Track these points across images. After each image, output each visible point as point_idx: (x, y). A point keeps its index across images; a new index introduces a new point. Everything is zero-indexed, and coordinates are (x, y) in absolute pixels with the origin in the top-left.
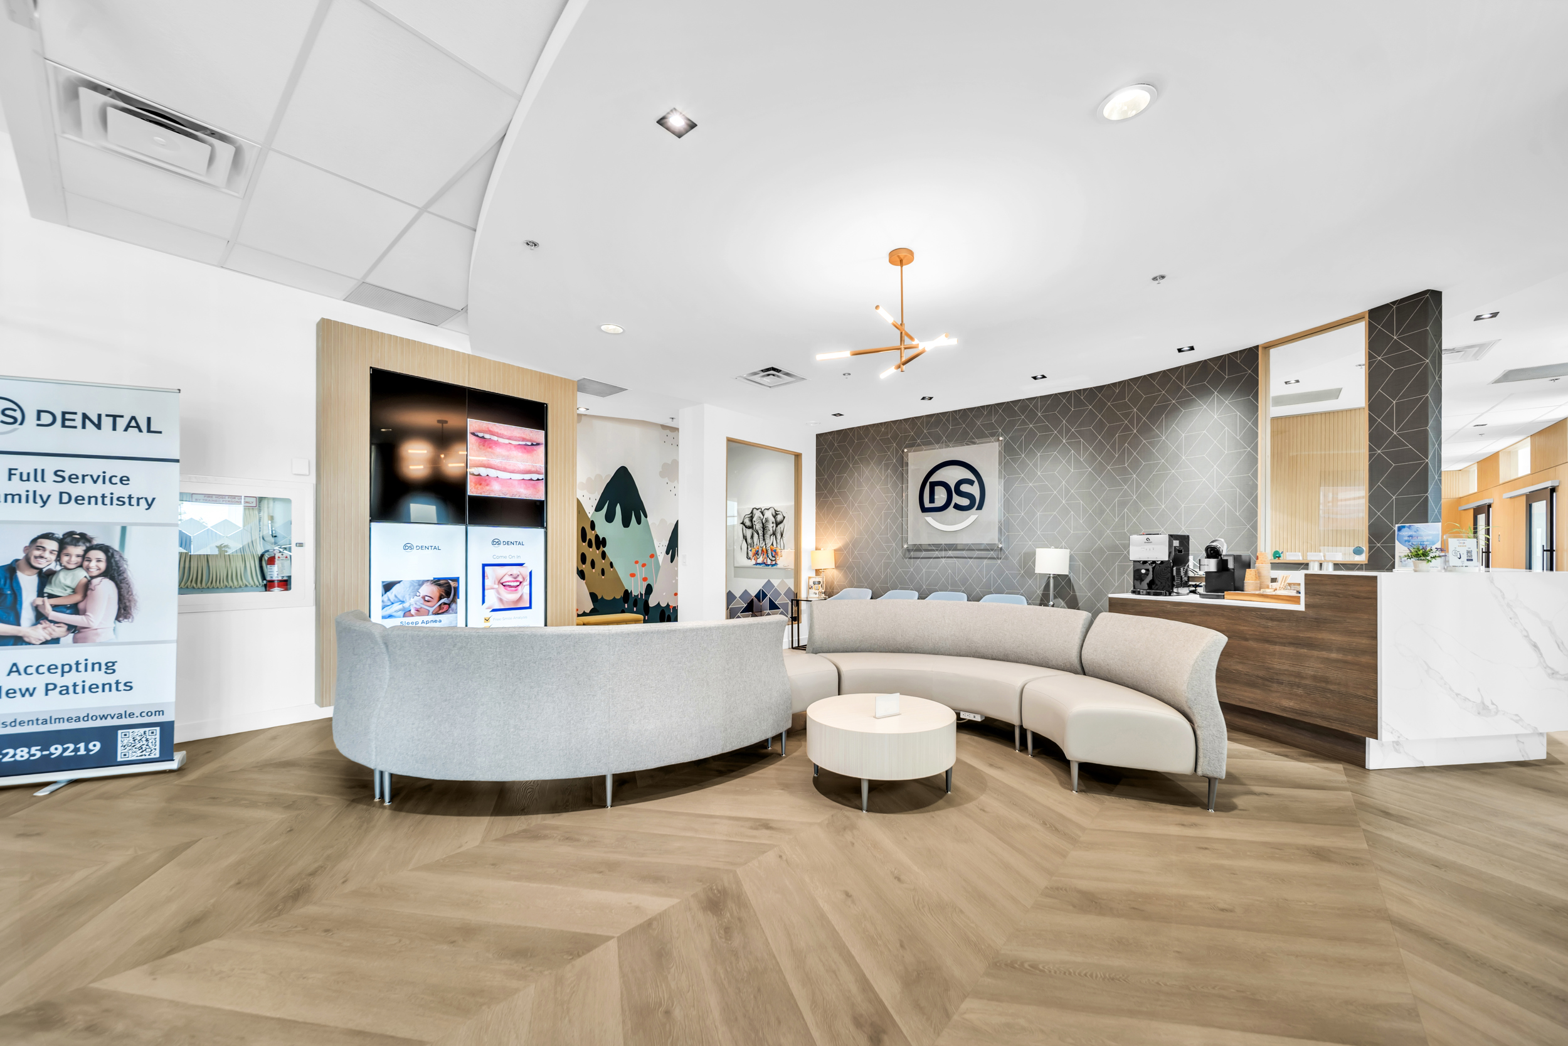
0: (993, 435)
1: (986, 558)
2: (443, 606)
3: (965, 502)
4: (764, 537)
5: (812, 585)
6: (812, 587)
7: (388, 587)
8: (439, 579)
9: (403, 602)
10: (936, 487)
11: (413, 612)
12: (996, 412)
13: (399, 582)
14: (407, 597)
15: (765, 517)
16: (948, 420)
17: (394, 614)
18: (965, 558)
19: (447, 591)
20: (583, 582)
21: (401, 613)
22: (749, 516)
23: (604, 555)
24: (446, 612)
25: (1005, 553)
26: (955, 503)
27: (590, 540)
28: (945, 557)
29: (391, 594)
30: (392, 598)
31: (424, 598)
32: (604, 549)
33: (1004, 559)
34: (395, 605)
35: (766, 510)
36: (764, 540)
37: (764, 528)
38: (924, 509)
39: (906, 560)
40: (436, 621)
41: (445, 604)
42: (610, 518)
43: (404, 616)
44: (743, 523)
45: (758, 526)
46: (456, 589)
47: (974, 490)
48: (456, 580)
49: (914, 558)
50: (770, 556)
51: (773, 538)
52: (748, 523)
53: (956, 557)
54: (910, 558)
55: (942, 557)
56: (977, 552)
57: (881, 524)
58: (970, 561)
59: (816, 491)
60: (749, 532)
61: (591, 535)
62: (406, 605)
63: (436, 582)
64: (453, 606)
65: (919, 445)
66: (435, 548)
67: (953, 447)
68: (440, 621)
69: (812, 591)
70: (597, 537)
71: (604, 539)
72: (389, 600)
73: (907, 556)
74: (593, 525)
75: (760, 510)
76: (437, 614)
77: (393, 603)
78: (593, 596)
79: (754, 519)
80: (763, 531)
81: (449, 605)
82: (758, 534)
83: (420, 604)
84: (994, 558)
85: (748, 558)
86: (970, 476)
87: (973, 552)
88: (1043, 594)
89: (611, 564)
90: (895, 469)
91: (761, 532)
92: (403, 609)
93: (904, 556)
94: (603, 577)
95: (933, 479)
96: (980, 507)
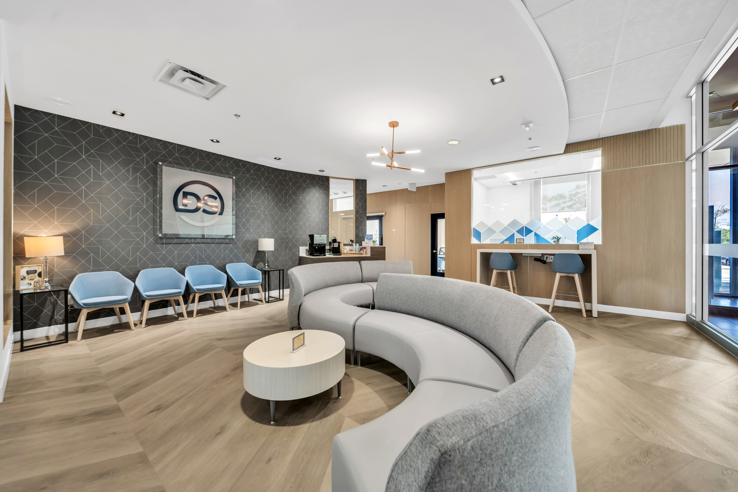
0: (227, 174)
3: (210, 209)
5: (25, 275)
6: (24, 278)
10: (188, 196)
12: (229, 162)
18: (210, 243)
25: (234, 240)
26: (204, 209)
28: (194, 243)
38: (178, 210)
39: (158, 246)
47: (216, 203)
49: (165, 244)
54: (163, 244)
55: (192, 243)
56: (218, 240)
58: (213, 245)
65: (171, 163)
67: (201, 173)
69: (26, 282)
73: (159, 242)
84: (228, 243)
86: (213, 193)
87: (215, 240)
88: (254, 261)
90: (145, 174)
95: (185, 190)
96: (221, 214)
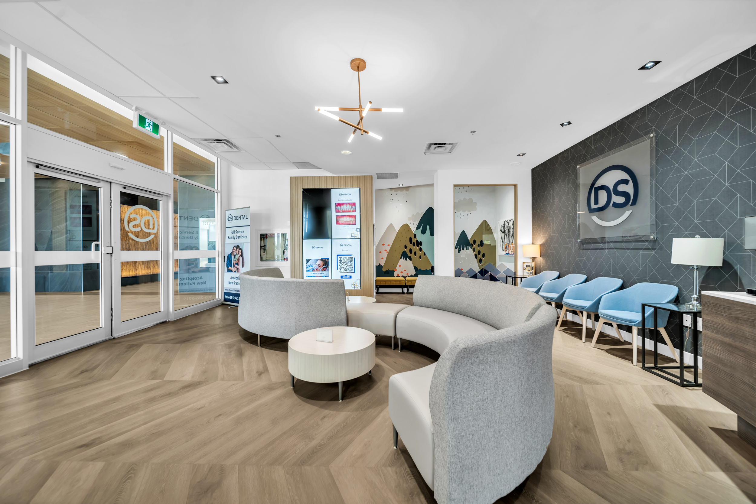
0: (645, 134)
1: (641, 249)
2: (324, 268)
3: (620, 200)
4: (509, 238)
5: (526, 267)
6: (525, 269)
7: (308, 261)
8: (323, 259)
9: (312, 266)
10: (599, 191)
11: (315, 270)
12: (650, 111)
13: (311, 259)
14: (313, 264)
15: (509, 225)
16: (609, 134)
17: (310, 270)
18: (624, 249)
19: (325, 263)
20: (411, 262)
21: (312, 270)
22: (503, 226)
23: (421, 249)
24: (325, 270)
25: (659, 243)
26: (614, 202)
27: (414, 243)
28: (607, 249)
29: (309, 263)
30: (309, 265)
31: (318, 265)
32: (421, 247)
33: (658, 249)
34: (310, 267)
35: (510, 222)
36: (509, 239)
37: (509, 232)
38: (591, 211)
39: (581, 251)
40: (322, 274)
41: (325, 267)
42: (424, 232)
43: (313, 271)
44: (501, 230)
45: (507, 231)
46: (328, 262)
47: (629, 188)
48: (328, 259)
49: (586, 249)
50: (511, 249)
51: (512, 238)
52: (503, 230)
53: (616, 249)
54: (584, 249)
55: (605, 249)
56: (634, 244)
57: (566, 224)
58: (628, 252)
59: (532, 206)
60: (503, 235)
61: (414, 240)
62: (313, 267)
63: (322, 260)
64: (327, 269)
65: (589, 160)
66: (321, 248)
67: (613, 154)
68: (323, 274)
69: (526, 271)
70: (417, 241)
71: (421, 242)
72: (308, 265)
73: (581, 248)
74: (415, 236)
75: (507, 222)
76: (322, 271)
77: (309, 266)
78: (416, 268)
79: (505, 227)
80: (509, 234)
81: (326, 268)
82: (507, 236)
83: (317, 267)
84: (647, 249)
85: (503, 251)
86: (625, 176)
87: (630, 243)
89: (425, 254)
90: (574, 183)
91: (508, 235)
92: (312, 269)
93: (580, 249)
94: (420, 260)
95: (596, 186)
96: (634, 203)
